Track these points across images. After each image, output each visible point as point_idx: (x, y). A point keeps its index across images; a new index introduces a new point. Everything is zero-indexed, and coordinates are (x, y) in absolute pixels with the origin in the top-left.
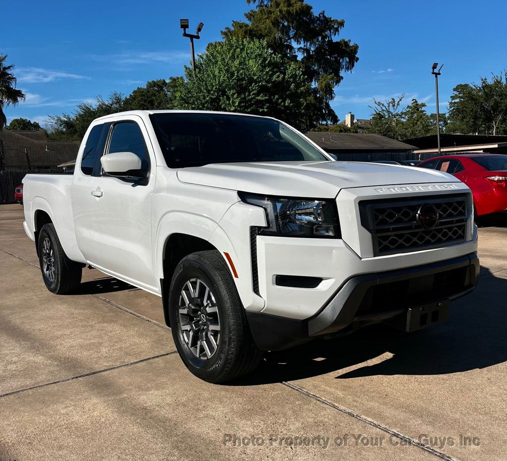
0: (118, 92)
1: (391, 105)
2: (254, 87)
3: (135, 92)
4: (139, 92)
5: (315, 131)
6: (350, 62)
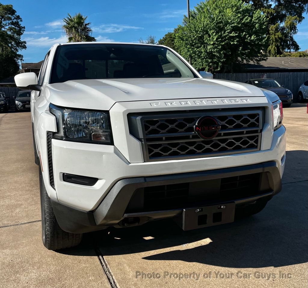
0: (152, 36)
2: (229, 27)
3: (166, 35)
4: (169, 35)
5: (280, 57)
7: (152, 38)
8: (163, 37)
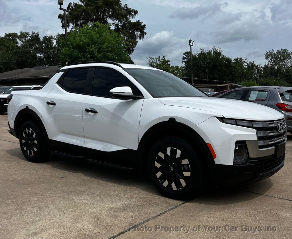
1: (158, 60)
6: (141, 35)
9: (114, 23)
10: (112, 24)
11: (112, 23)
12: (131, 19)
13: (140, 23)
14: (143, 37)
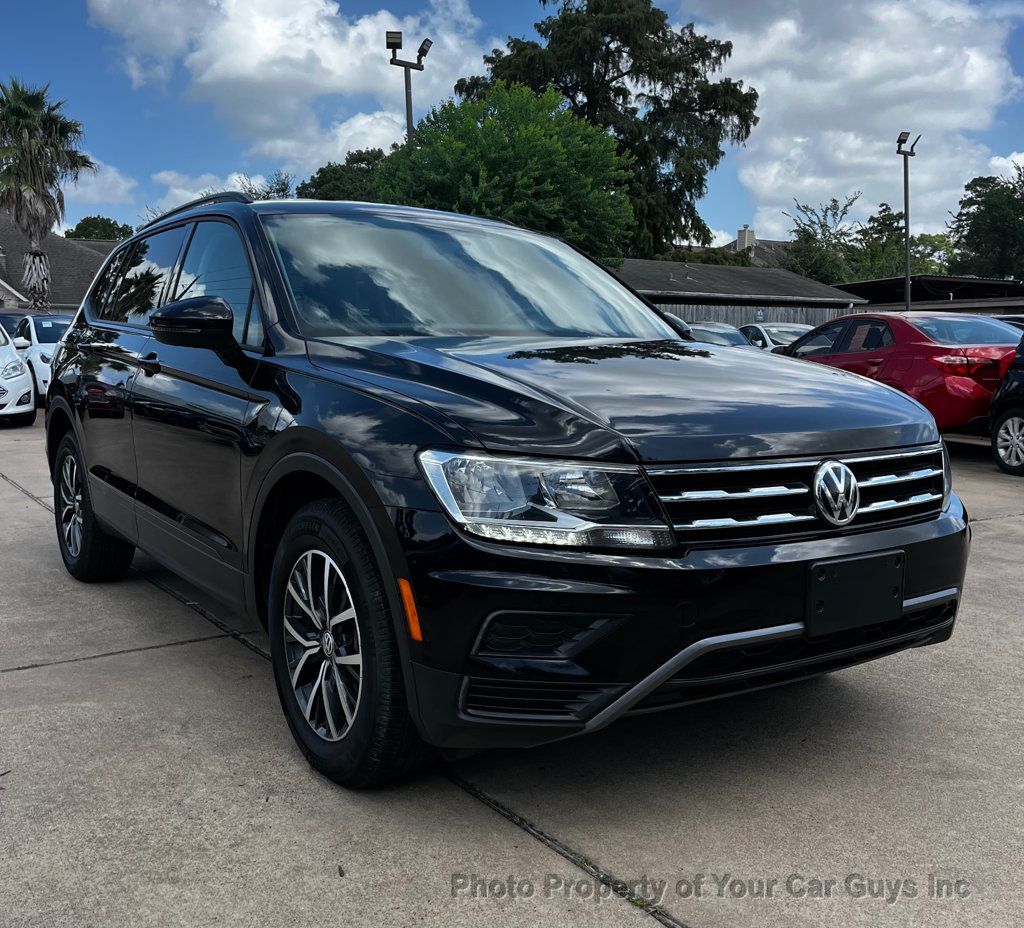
1: (829, 212)
3: (321, 170)
4: (329, 171)
6: (741, 126)
7: (283, 177)
8: (313, 177)
9: (642, 94)
10: (638, 96)
11: (638, 93)
12: (709, 74)
13: (735, 85)
14: (748, 132)
